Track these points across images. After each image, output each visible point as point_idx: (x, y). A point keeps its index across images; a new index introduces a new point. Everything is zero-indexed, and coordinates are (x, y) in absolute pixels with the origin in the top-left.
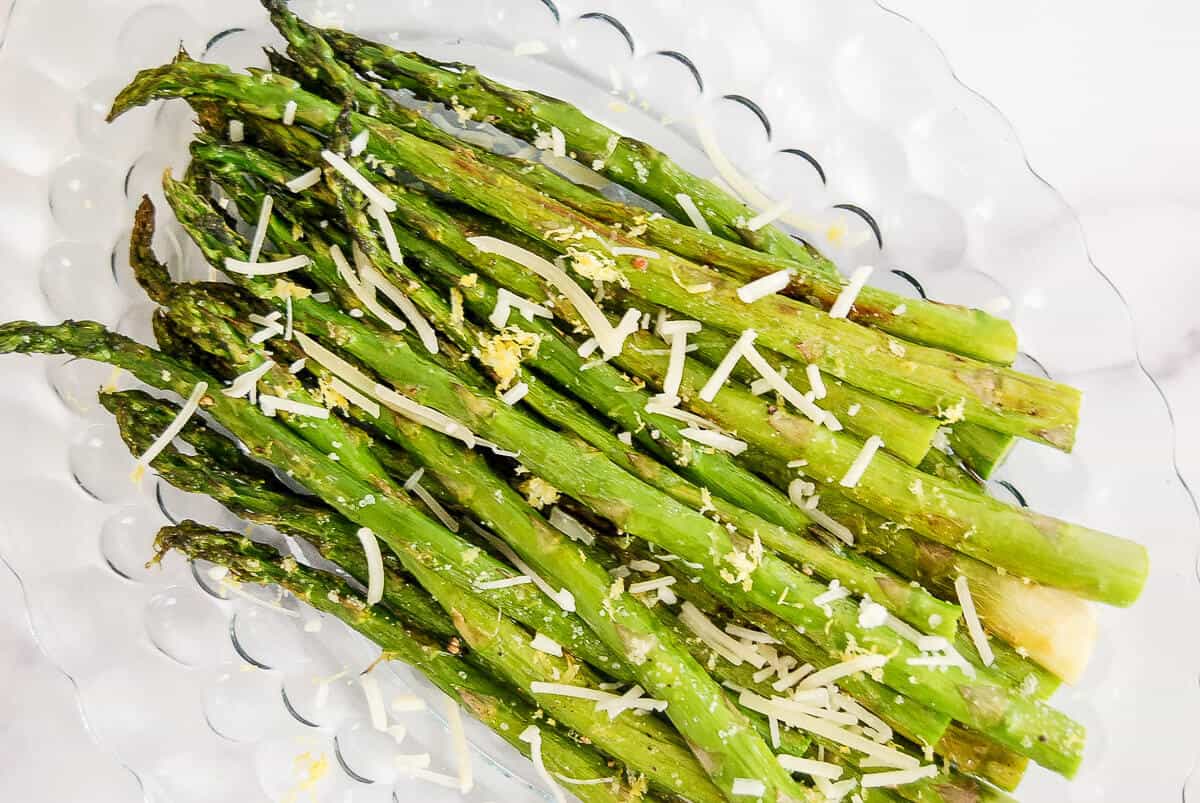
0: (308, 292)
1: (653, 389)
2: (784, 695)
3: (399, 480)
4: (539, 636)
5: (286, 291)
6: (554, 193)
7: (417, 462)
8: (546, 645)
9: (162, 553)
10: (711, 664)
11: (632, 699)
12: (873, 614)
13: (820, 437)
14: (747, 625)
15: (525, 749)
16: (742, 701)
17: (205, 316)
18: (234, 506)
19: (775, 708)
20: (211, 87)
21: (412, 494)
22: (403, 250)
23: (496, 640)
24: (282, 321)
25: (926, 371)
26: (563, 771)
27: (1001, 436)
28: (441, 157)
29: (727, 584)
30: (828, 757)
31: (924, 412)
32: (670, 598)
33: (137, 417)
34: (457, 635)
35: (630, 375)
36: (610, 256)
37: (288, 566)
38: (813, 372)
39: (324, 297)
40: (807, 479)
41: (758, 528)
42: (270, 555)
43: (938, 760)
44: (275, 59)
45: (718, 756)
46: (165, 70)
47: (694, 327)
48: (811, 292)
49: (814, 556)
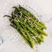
2: (33, 37)
4: (24, 32)
5: (17, 16)
6: (28, 15)
7: (21, 24)
9: (10, 25)
11: (27, 36)
14: (32, 34)
15: (22, 36)
28: (24, 13)
30: (34, 40)
31: (41, 27)
32: (29, 32)
35: (30, 23)
36: (30, 18)
37: (15, 27)
38: (37, 24)
40: (36, 29)
41: (33, 30)
44: (19, 7)
46: (15, 7)
48: (38, 21)
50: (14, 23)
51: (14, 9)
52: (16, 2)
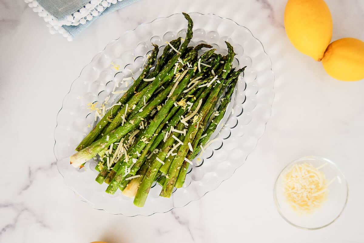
0: (195, 72)
1: (175, 128)
2: (123, 145)
3: (163, 85)
4: (136, 106)
5: (195, 68)
7: (166, 88)
8: (134, 107)
9: (154, 46)
10: (129, 134)
11: (124, 120)
12: (135, 161)
13: (165, 154)
14: (135, 140)
15: (118, 103)
16: (123, 138)
17: (192, 55)
18: (161, 58)
19: (121, 144)
20: (230, 58)
21: (161, 87)
22: (201, 88)
23: (135, 99)
24: (190, 67)
26: (113, 109)
27: (163, 184)
28: (216, 95)
29: (141, 137)
30: (112, 152)
31: (168, 172)
32: (141, 128)
33: (176, 43)
34: (137, 93)
35: (178, 124)
36: (197, 122)
37: (150, 66)
38: (176, 154)
39: (194, 74)
40: (158, 152)
41: (151, 143)
42: (153, 63)
43: (111, 170)
44: (234, 69)
45: (113, 133)
46: (233, 51)
47: (185, 135)
48: (189, 154)
49: (145, 152)
50: (167, 60)
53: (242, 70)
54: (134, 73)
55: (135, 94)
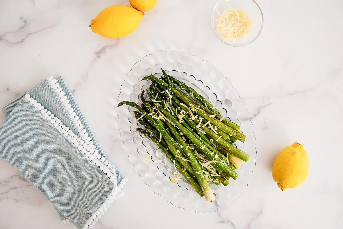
0: (160, 105)
1: (197, 125)
2: (204, 163)
3: (166, 129)
4: (178, 150)
5: (157, 104)
6: (191, 100)
7: (168, 127)
8: (178, 151)
9: (137, 131)
10: (197, 158)
11: (186, 160)
12: (217, 156)
13: (215, 135)
14: (202, 154)
15: (173, 162)
16: (199, 163)
17: (148, 105)
18: (146, 127)
19: (203, 164)
20: (155, 79)
21: (167, 130)
22: (172, 103)
23: (173, 149)
24: (156, 108)
25: (229, 130)
26: (177, 166)
27: (236, 139)
28: (179, 93)
29: (200, 149)
30: (208, 171)
31: (228, 134)
32: (193, 149)
33: (137, 115)
34: (168, 148)
35: (195, 122)
36: (196, 109)
37: (151, 135)
38: (216, 127)
39: (162, 106)
40: (212, 139)
41: (206, 143)
42: (149, 134)
43: (220, 175)
44: (162, 77)
45: (195, 168)
46: (149, 76)
47: (204, 119)
48: (218, 118)
49: (212, 148)
50: (149, 124)
51: (148, 84)
52: (153, 62)
53: (163, 72)
54: (153, 148)
55: (169, 149)
